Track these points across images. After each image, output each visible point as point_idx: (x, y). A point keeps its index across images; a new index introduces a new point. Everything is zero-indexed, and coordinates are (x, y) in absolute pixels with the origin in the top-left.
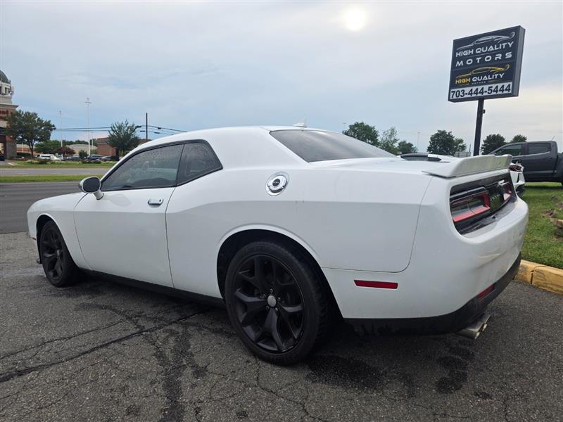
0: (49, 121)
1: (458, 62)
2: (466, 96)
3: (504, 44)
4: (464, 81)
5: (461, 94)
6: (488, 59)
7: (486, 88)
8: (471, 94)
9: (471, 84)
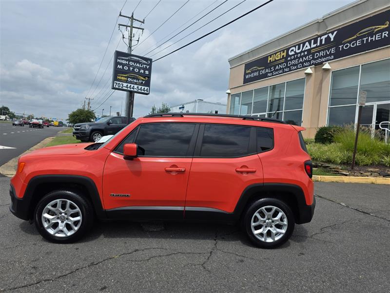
1: (119, 66)
2: (124, 88)
3: (145, 66)
4: (123, 78)
5: (121, 85)
6: (136, 70)
7: (136, 86)
8: (127, 88)
9: (126, 82)
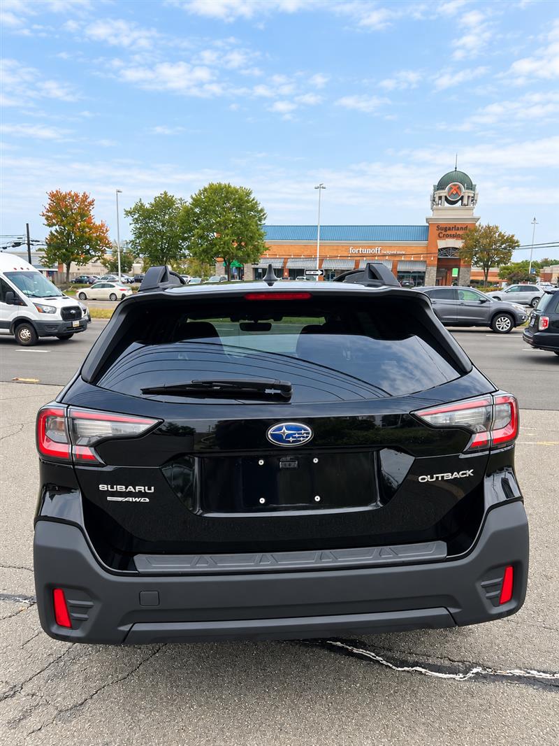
0: (513, 236)
